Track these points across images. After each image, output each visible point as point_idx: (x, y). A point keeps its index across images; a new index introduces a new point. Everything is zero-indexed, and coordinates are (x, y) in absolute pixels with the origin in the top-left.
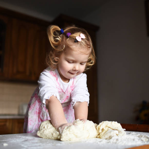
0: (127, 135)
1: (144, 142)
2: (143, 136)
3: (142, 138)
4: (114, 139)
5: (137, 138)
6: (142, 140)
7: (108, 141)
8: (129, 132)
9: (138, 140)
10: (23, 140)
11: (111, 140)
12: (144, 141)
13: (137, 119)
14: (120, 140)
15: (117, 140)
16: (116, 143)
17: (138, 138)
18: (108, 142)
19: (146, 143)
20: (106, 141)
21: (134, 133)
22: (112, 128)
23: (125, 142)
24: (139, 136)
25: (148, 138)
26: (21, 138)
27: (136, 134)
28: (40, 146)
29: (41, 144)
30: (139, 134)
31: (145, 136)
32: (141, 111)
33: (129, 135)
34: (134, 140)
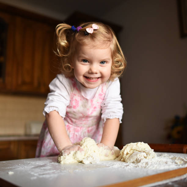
0: (158, 157)
1: (179, 166)
2: (177, 158)
3: (177, 161)
4: (143, 162)
5: (169, 161)
6: (176, 163)
7: (136, 165)
8: (160, 153)
9: (171, 163)
10: (33, 166)
11: (140, 164)
12: (179, 163)
13: (169, 137)
14: (150, 164)
15: (147, 163)
16: (145, 167)
17: (171, 160)
18: (136, 167)
19: (181, 166)
20: (134, 165)
21: (166, 154)
22: (138, 150)
23: (156, 166)
24: (172, 158)
25: (183, 160)
26: (30, 165)
27: (168, 155)
28: (54, 173)
29: (55, 171)
30: (172, 155)
31: (179, 158)
32: (173, 128)
33: (160, 157)
34: (166, 163)
